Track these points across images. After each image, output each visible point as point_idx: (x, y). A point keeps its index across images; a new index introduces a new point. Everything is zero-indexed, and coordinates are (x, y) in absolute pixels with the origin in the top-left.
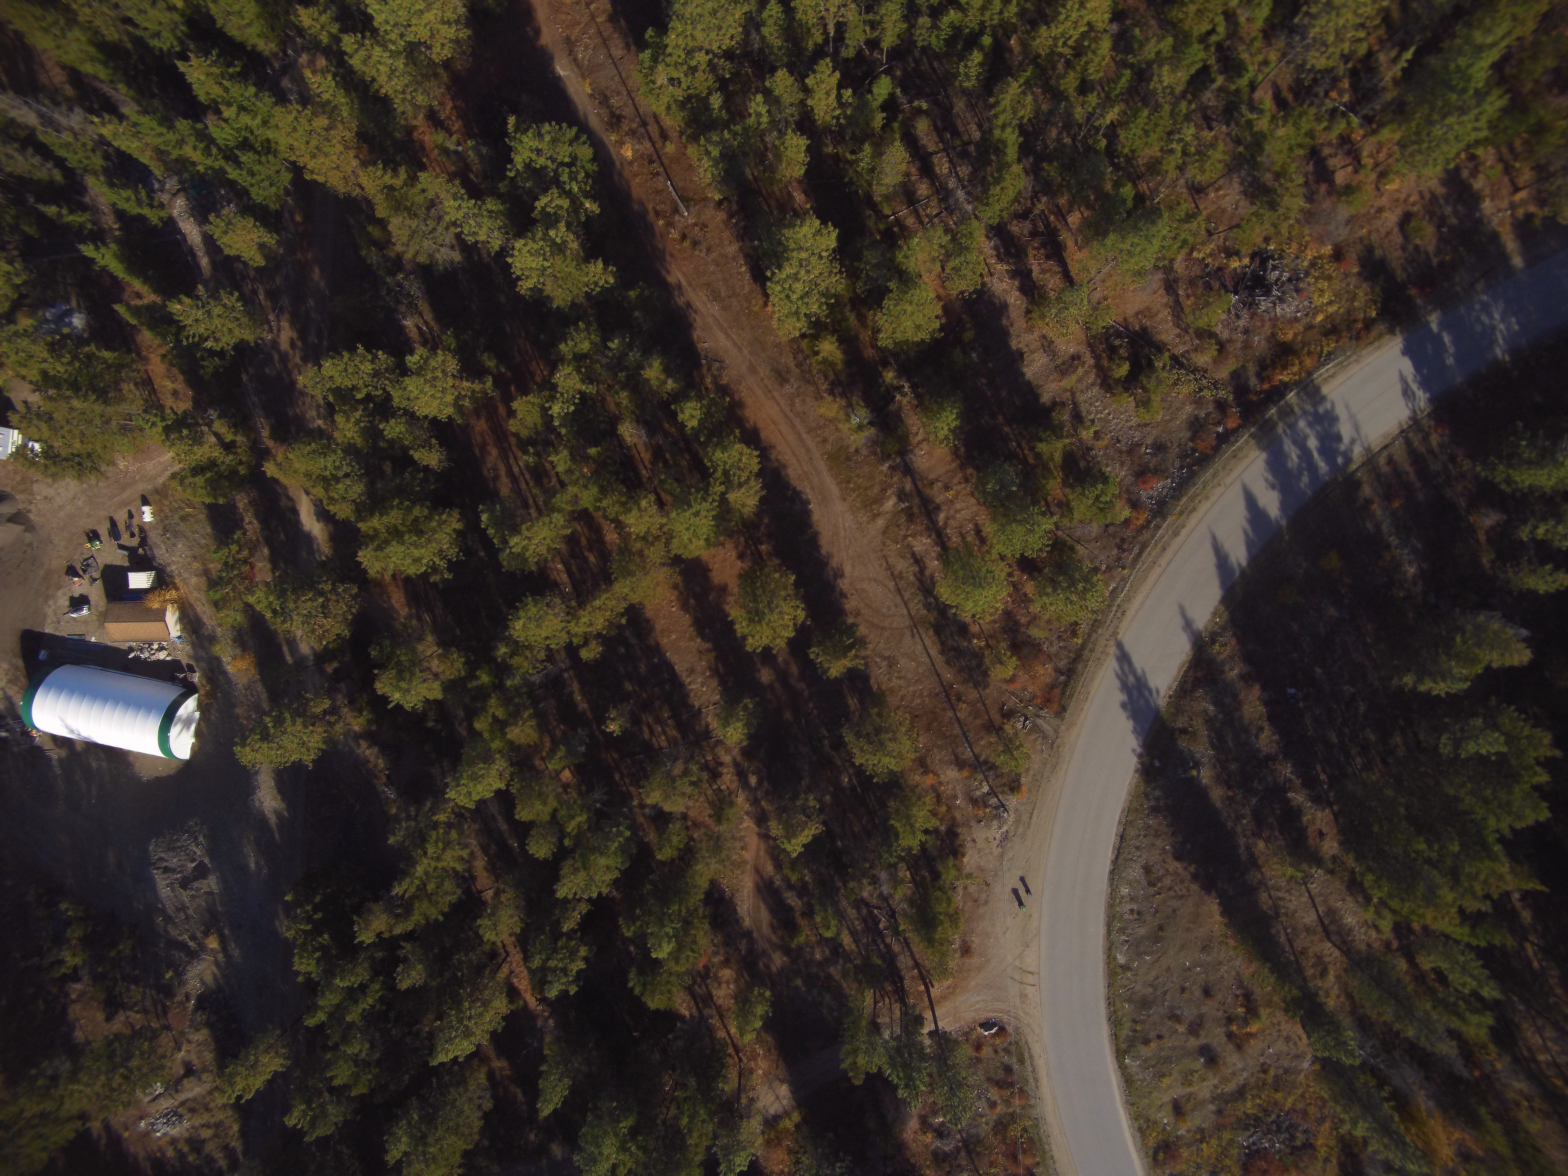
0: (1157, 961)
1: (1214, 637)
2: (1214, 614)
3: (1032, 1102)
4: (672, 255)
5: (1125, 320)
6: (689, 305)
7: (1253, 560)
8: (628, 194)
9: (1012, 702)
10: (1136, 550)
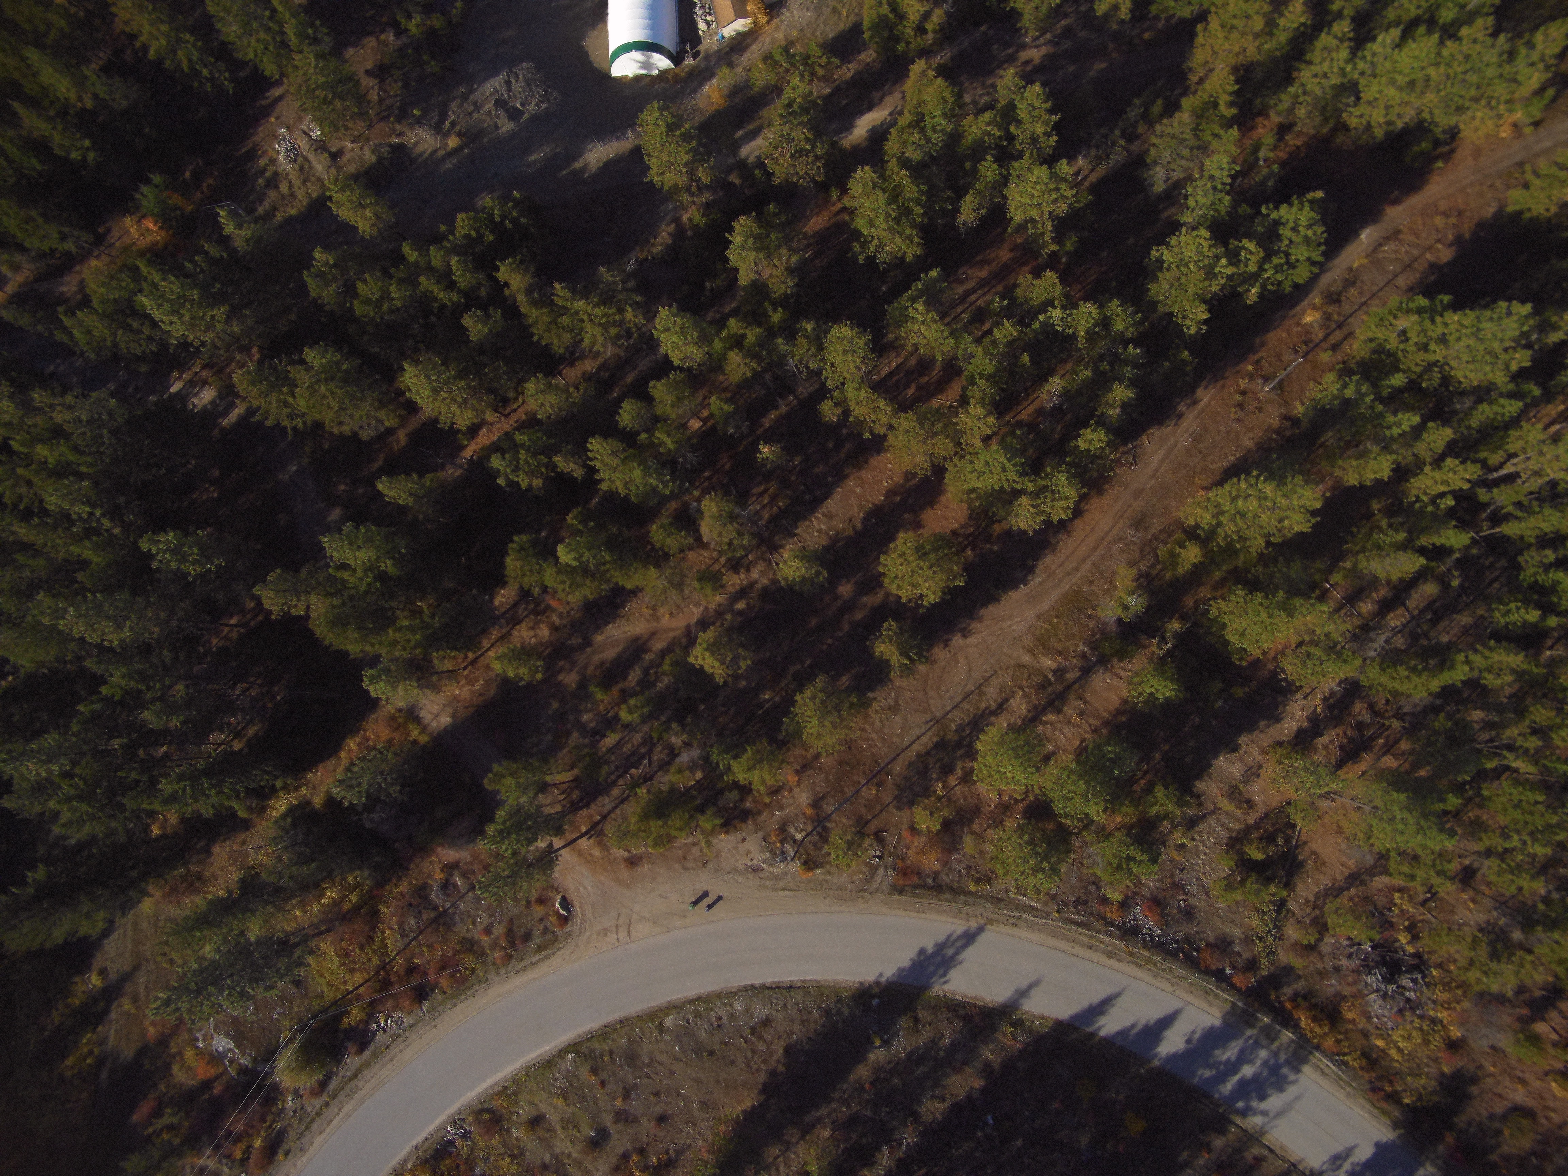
0: (677, 1059)
1: (1018, 1023)
2: (1043, 1018)
3: (502, 971)
4: (1223, 387)
5: (1305, 843)
6: (1180, 416)
7: (1109, 1042)
8: (1267, 330)
9: (891, 839)
10: (1080, 919)
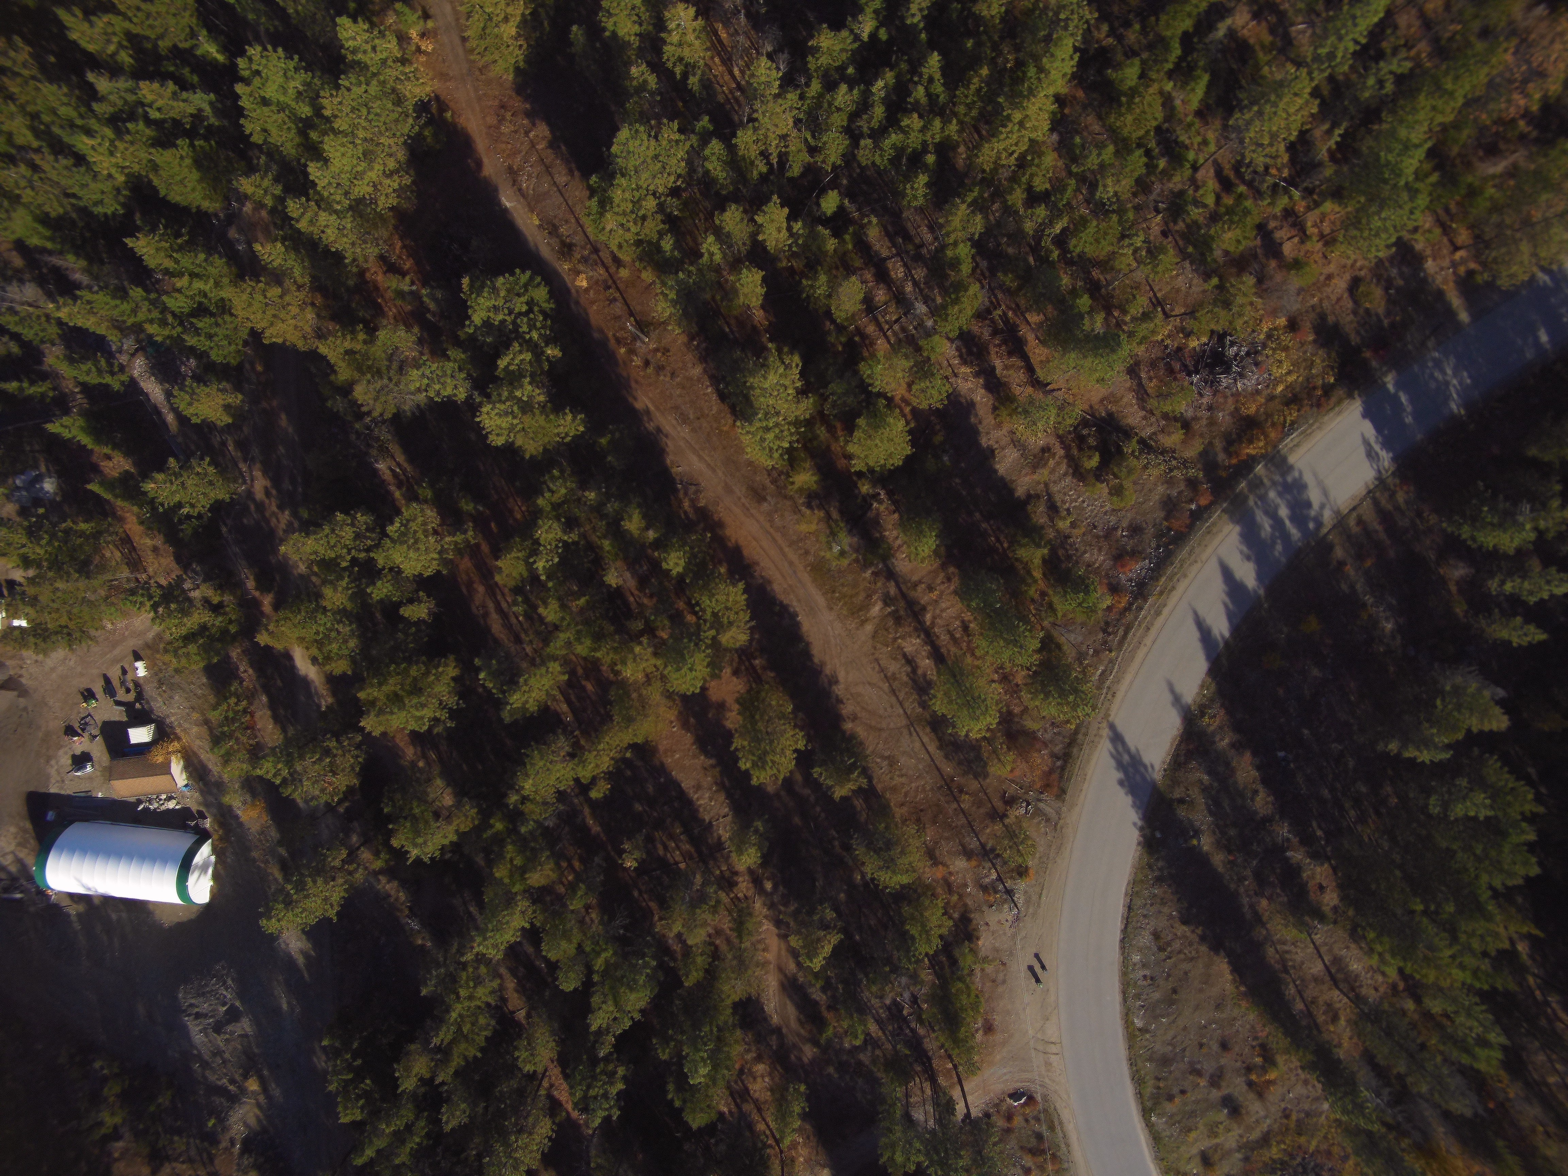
0: (1174, 1022)
1: (1203, 709)
2: (1202, 687)
3: (1065, 1165)
4: (637, 382)
5: (1091, 407)
6: (659, 430)
7: (1235, 630)
8: (587, 323)
9: (1013, 789)
10: (1121, 632)
